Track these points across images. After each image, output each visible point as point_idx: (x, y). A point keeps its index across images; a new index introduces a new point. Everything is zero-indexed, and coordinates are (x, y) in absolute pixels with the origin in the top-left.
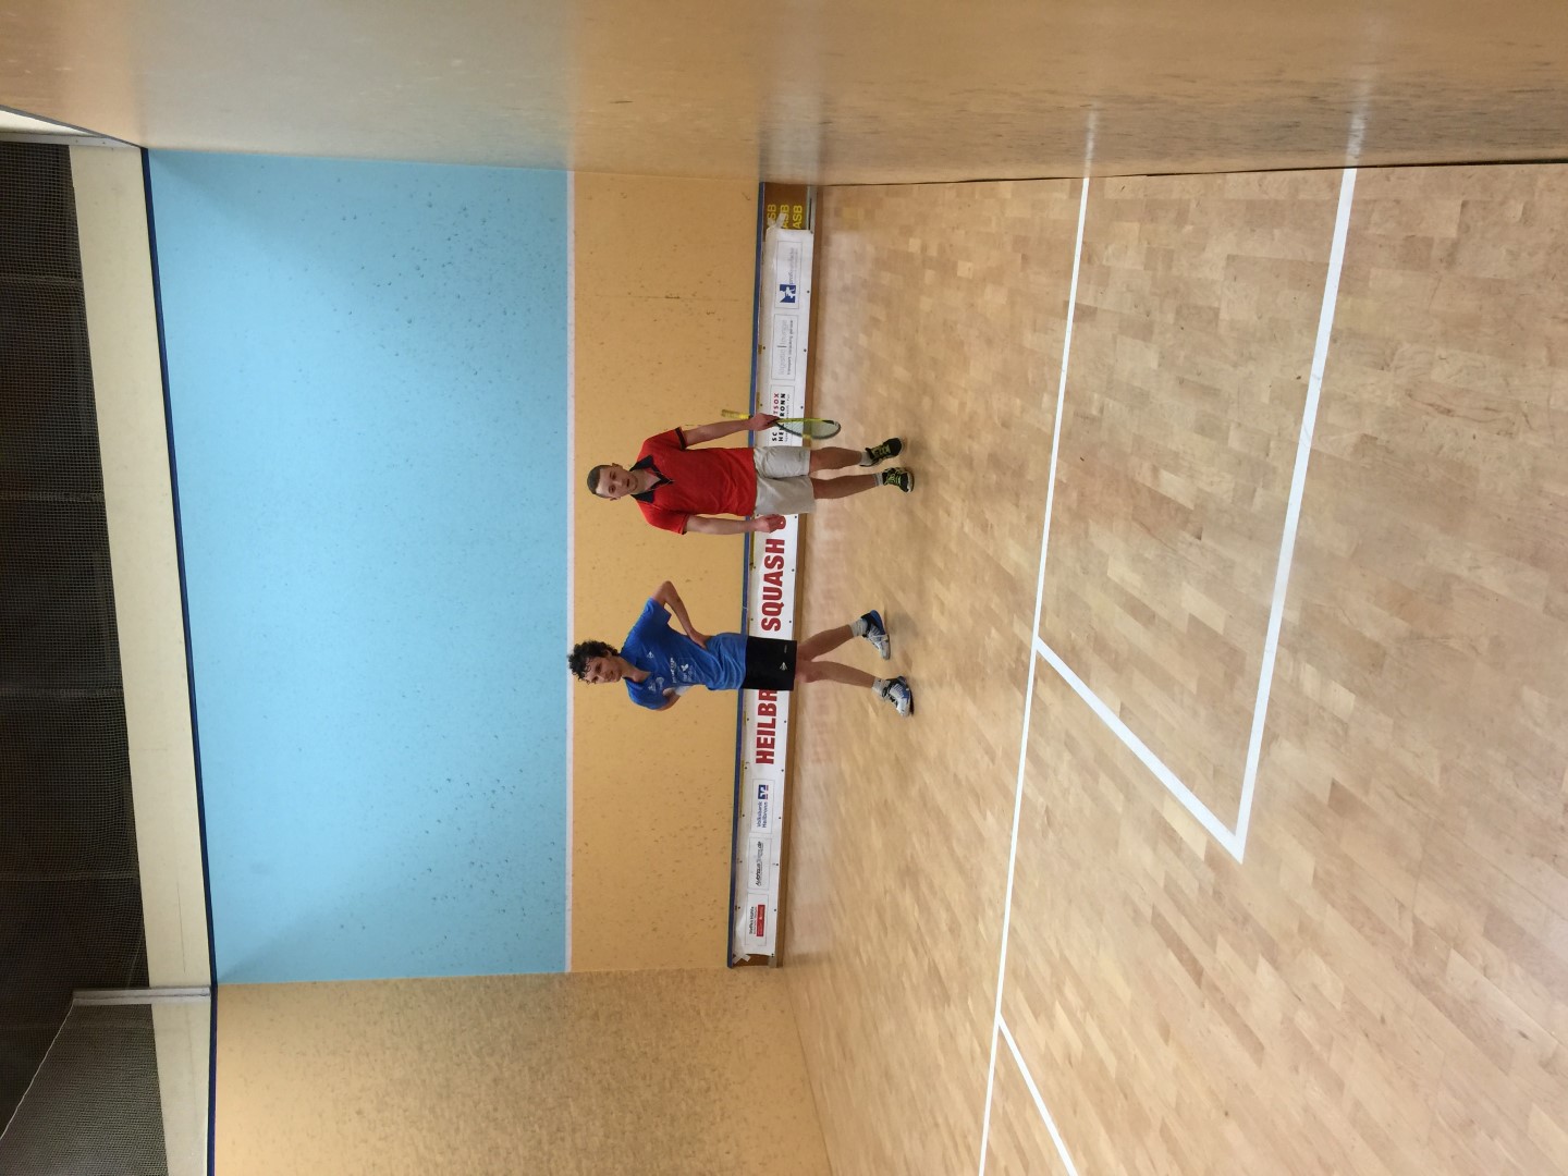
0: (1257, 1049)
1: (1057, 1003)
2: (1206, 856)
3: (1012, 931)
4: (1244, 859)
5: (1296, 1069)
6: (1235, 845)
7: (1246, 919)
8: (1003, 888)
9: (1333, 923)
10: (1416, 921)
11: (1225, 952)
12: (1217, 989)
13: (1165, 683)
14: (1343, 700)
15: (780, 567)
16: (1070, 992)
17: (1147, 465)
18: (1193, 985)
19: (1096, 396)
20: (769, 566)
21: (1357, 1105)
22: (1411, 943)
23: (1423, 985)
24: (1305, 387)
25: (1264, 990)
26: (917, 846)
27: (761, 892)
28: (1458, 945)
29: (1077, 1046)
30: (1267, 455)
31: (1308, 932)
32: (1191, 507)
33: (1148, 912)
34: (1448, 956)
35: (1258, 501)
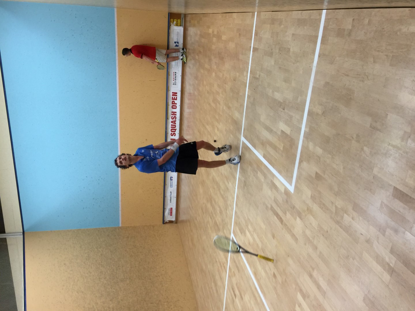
0: (296, 240)
1: (247, 230)
2: (284, 191)
3: (236, 212)
4: (294, 192)
5: (306, 244)
6: (291, 189)
7: (294, 207)
8: (233, 202)
9: (315, 208)
10: (336, 207)
11: (288, 215)
12: (287, 225)
13: (275, 148)
14: (319, 151)
15: (175, 119)
16: (250, 227)
17: (271, 91)
18: (281, 224)
19: (258, 72)
20: (172, 119)
21: (320, 253)
22: (334, 212)
23: (338, 222)
24: (312, 69)
25: (298, 225)
26: (212, 192)
27: (171, 204)
28: (346, 212)
29: (251, 240)
30: (302, 87)
31: (309, 210)
32: (282, 101)
33: (270, 206)
34: (344, 215)
35: (299, 99)
